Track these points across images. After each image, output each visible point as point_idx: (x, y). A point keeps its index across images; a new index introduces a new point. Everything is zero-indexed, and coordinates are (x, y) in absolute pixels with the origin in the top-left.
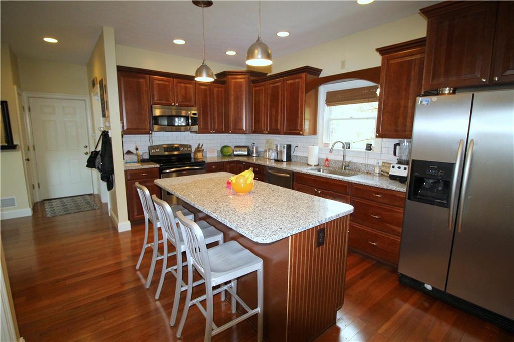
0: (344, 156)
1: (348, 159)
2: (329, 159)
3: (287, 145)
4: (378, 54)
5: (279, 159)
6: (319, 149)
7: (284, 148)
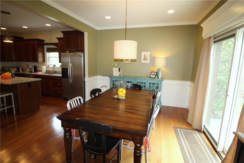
0: (54, 69)
1: (55, 70)
2: (49, 70)
3: (34, 66)
4: (57, 39)
5: (31, 71)
6: (46, 67)
7: (33, 67)
